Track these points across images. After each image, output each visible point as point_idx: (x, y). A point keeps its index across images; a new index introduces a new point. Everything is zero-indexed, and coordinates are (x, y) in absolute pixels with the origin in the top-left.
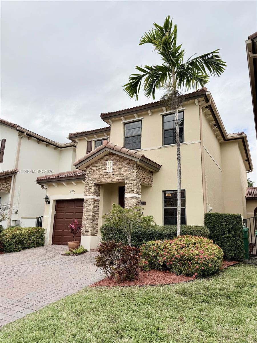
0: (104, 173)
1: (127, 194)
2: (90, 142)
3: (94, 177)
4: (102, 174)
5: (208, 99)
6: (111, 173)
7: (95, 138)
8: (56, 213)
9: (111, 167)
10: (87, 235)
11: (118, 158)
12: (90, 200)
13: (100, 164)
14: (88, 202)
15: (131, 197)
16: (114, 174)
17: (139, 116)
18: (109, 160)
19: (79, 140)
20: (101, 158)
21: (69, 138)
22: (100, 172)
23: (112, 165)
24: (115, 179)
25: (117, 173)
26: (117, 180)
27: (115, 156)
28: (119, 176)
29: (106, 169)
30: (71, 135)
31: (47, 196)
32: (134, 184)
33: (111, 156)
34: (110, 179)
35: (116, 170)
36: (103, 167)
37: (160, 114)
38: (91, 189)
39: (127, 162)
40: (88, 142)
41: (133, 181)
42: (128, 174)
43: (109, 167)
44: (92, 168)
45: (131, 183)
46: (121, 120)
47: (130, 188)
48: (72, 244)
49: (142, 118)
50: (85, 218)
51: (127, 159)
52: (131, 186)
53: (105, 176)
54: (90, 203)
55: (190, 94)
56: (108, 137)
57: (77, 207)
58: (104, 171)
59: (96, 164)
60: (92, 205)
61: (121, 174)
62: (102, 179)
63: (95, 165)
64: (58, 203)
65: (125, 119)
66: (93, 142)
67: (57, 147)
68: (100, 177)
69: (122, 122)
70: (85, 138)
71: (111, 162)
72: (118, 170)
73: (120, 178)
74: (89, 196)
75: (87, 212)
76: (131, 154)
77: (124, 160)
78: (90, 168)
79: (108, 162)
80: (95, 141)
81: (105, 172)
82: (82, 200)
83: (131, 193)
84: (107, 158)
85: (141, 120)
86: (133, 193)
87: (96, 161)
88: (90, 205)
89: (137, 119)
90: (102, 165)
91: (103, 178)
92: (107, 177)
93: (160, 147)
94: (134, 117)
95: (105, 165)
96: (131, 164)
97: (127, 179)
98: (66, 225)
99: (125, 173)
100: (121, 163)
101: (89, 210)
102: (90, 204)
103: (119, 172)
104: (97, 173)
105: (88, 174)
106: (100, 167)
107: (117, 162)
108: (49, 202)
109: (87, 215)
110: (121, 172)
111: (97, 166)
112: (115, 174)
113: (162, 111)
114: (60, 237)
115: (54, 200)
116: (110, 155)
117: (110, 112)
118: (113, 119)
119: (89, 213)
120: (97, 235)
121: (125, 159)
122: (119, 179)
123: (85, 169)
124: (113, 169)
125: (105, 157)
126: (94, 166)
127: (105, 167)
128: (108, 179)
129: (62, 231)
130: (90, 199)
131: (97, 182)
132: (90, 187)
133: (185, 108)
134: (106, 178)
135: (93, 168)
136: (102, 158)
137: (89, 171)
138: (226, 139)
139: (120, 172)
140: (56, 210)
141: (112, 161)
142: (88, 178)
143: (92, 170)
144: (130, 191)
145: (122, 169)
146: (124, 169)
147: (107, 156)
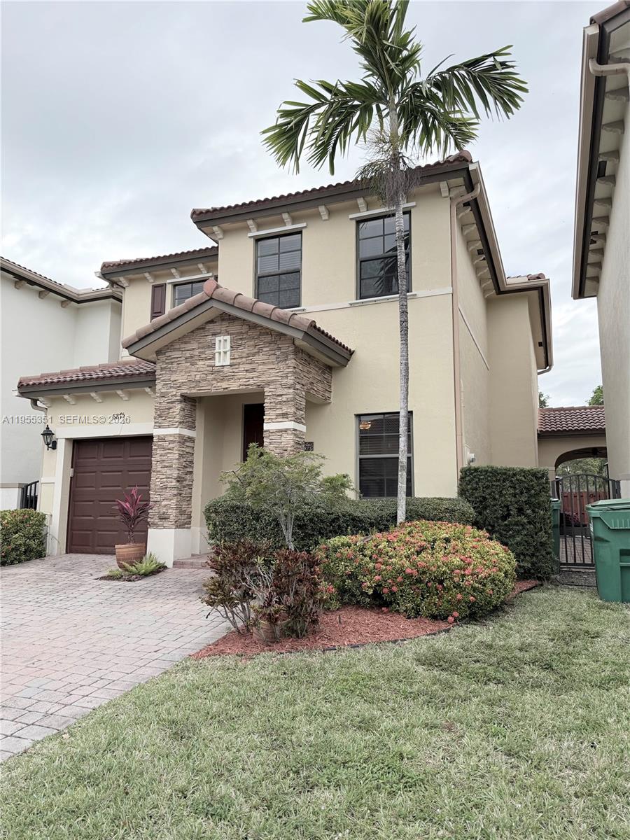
0: (208, 369)
1: (270, 421)
2: (160, 288)
3: (181, 378)
4: (202, 369)
5: (474, 183)
6: (226, 369)
7: (174, 277)
8: (75, 472)
9: (225, 353)
10: (164, 528)
11: (245, 329)
12: (171, 439)
13: (195, 345)
14: (166, 444)
15: (281, 431)
16: (234, 370)
17: (294, 220)
18: (220, 333)
19: (131, 281)
20: (198, 329)
21: (101, 276)
22: (197, 366)
23: (228, 347)
24: (238, 384)
25: (242, 368)
26: (244, 387)
27: (236, 323)
28: (249, 375)
29: (213, 358)
30: (107, 267)
31: (48, 428)
32: (288, 396)
33: (225, 324)
34: (224, 385)
35: (238, 361)
36: (203, 353)
37: (351, 216)
38: (171, 411)
39: (268, 338)
40: (155, 287)
41: (286, 390)
42: (271, 371)
43: (220, 353)
44: (173, 353)
45: (281, 395)
46: (248, 229)
47: (279, 406)
48: (127, 550)
49: (304, 225)
50: (157, 483)
51: (269, 332)
52: (280, 403)
53: (210, 377)
54: (171, 446)
55: (428, 166)
56: (210, 274)
57: (131, 457)
58: (208, 363)
59: (186, 343)
60: (177, 452)
61: (253, 370)
62: (203, 383)
63: (183, 346)
64: (79, 445)
65: (259, 227)
66: (169, 289)
67: (68, 299)
68: (198, 378)
69: (250, 235)
70: (147, 275)
71: (226, 340)
72: (244, 360)
73: (251, 382)
74: (168, 426)
75: (164, 470)
76: (282, 319)
77: (261, 334)
78: (167, 354)
79: (218, 339)
80: (175, 285)
81: (209, 366)
82: (148, 439)
83: (281, 420)
84: (217, 327)
85: (299, 232)
86: (286, 420)
87: (184, 336)
88: (170, 451)
89: (289, 227)
90: (202, 348)
91: (205, 380)
92: (215, 379)
93: (351, 302)
94: (283, 223)
95: (209, 347)
96: (280, 346)
97: (268, 383)
98: (102, 503)
99: (265, 368)
100: (252, 343)
101: (167, 464)
102: (169, 449)
103: (249, 367)
104: (188, 367)
105: (162, 369)
106: (196, 353)
107: (241, 339)
108: (54, 445)
109: (164, 477)
110: (254, 366)
111: (187, 349)
112: (236, 370)
113: (356, 208)
114: (89, 534)
115: (67, 439)
116: (223, 320)
117: (218, 206)
118: (226, 225)
119: (169, 472)
120: (189, 528)
121: (264, 331)
122: (248, 383)
123: (155, 356)
124: (231, 359)
125: (210, 326)
126: (179, 350)
127: (208, 353)
128: (219, 384)
129: (92, 518)
130: (170, 435)
131: (189, 392)
132: (171, 405)
133: (414, 204)
134: (214, 382)
135: (176, 354)
136: (202, 328)
137: (166, 363)
138: (502, 290)
140: (75, 463)
141: (228, 338)
142: (163, 381)
143: (173, 361)
144: (278, 415)
145: (256, 358)
146: (261, 357)
147: (216, 322)
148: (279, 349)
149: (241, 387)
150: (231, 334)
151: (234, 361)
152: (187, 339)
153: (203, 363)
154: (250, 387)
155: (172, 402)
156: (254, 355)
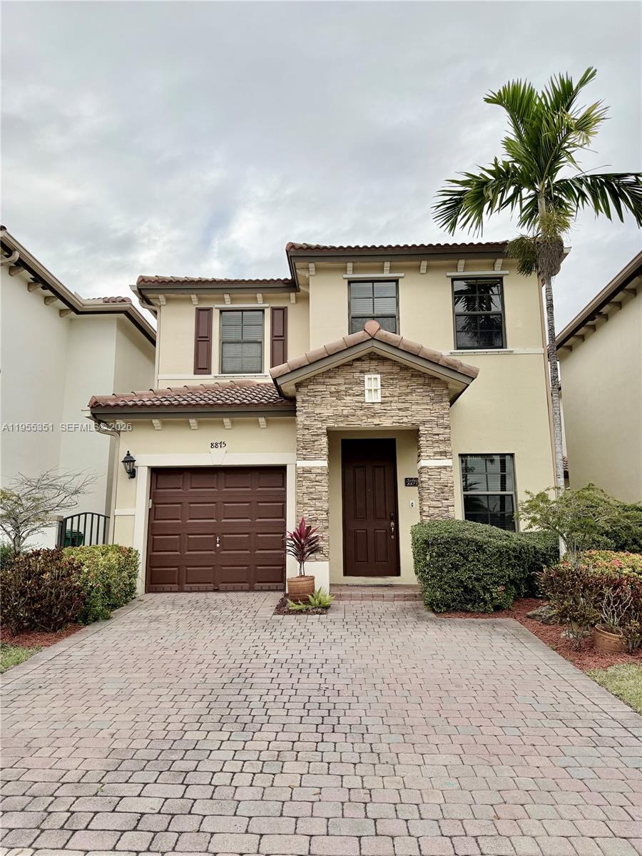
0: (357, 404)
1: (428, 458)
2: (207, 312)
3: (327, 412)
4: (349, 405)
6: (376, 406)
8: (154, 503)
9: (376, 390)
10: (317, 560)
11: (396, 369)
12: (319, 471)
13: (341, 381)
14: (312, 477)
15: (439, 468)
16: (386, 408)
17: (392, 269)
18: (369, 371)
19: (168, 300)
20: (344, 365)
21: (136, 289)
22: (345, 401)
23: (379, 387)
24: (392, 421)
25: (394, 406)
26: (397, 424)
27: (386, 363)
28: (401, 413)
29: (362, 394)
30: (146, 282)
31: (128, 454)
32: (445, 436)
33: (374, 363)
34: (376, 421)
35: (390, 399)
36: (350, 389)
38: (316, 443)
39: (421, 381)
40: (199, 310)
41: (442, 429)
42: (426, 411)
43: (370, 390)
44: (316, 387)
45: (438, 435)
47: (436, 445)
49: (402, 275)
51: (417, 374)
52: (437, 442)
53: (359, 413)
54: (318, 478)
56: (267, 305)
58: (357, 398)
59: (330, 378)
60: (326, 484)
61: (407, 409)
62: (350, 418)
63: (327, 380)
65: (355, 270)
67: (70, 308)
68: (345, 412)
69: (345, 276)
71: (376, 379)
72: (396, 398)
73: (405, 420)
74: (315, 459)
75: (312, 503)
77: (412, 376)
78: (310, 387)
79: (367, 377)
80: (222, 311)
81: (357, 402)
83: (439, 458)
84: (365, 366)
85: (396, 281)
86: (444, 457)
87: (329, 371)
88: (318, 484)
89: (386, 275)
90: (349, 384)
91: (354, 415)
92: (365, 415)
93: (451, 351)
94: (382, 269)
95: (357, 384)
96: (434, 389)
97: (424, 423)
99: (419, 408)
100: (404, 383)
101: (315, 497)
102: (318, 482)
104: (333, 402)
105: (303, 401)
106: (343, 388)
107: (391, 379)
109: (313, 509)
110: (407, 405)
111: (332, 383)
112: (389, 408)
115: (149, 467)
116: (371, 359)
119: (318, 504)
122: (401, 421)
123: (294, 387)
124: (382, 397)
125: (358, 364)
126: (324, 383)
127: (356, 389)
128: (369, 420)
129: (178, 553)
130: (317, 468)
131: (336, 426)
132: (316, 438)
133: (507, 272)
134: (364, 418)
135: (320, 388)
136: (349, 364)
137: (309, 396)
139: (401, 404)
140: (153, 495)
141: (378, 376)
142: (306, 413)
143: (316, 394)
144: (436, 453)
145: (409, 398)
146: (414, 397)
147: (364, 360)
148: (433, 391)
149: (394, 424)
150: (381, 373)
151: (386, 399)
152: (332, 374)
153: (350, 398)
154: (404, 425)
155: (318, 435)
156: (407, 395)
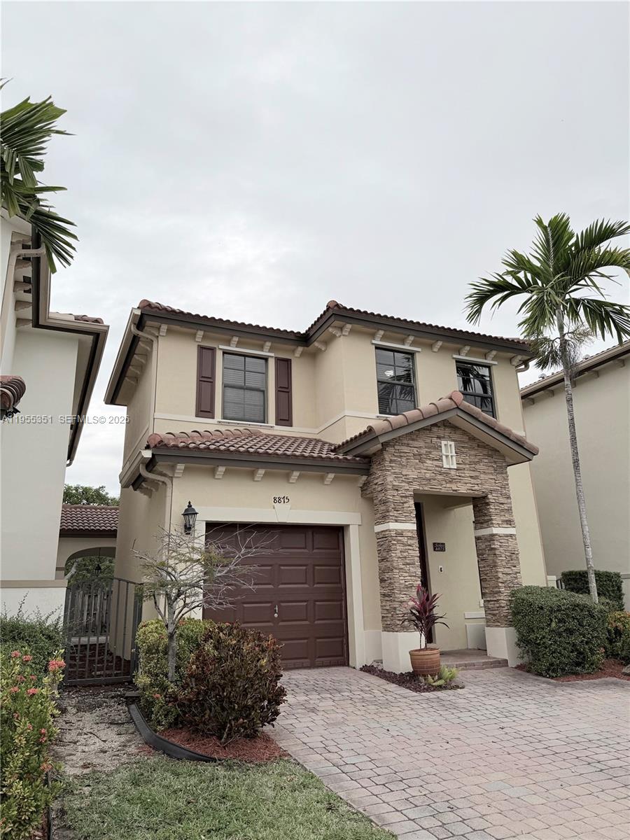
0: (437, 469)
1: (497, 526)
2: (208, 351)
3: (413, 474)
4: (431, 468)
6: (453, 472)
7: (229, 345)
9: (452, 457)
11: (465, 439)
12: (410, 534)
13: (422, 444)
14: (404, 540)
15: (507, 536)
16: (460, 475)
18: (444, 437)
22: (426, 465)
23: (454, 454)
25: (467, 473)
27: (458, 432)
28: (473, 481)
29: (440, 459)
31: (190, 506)
32: (508, 505)
33: (448, 430)
34: (454, 487)
35: (463, 466)
36: (430, 452)
40: (201, 348)
41: (505, 499)
42: (491, 481)
43: (447, 456)
44: (403, 448)
45: (503, 504)
46: (375, 336)
47: (502, 513)
51: (485, 446)
52: (503, 510)
53: (439, 477)
54: (410, 542)
56: (273, 355)
58: (436, 463)
59: (413, 440)
61: (476, 477)
62: (433, 482)
63: (411, 442)
68: (428, 476)
69: (375, 342)
70: (198, 332)
71: (451, 446)
72: (468, 466)
73: (476, 488)
77: (478, 446)
78: (397, 447)
79: (443, 443)
80: (225, 353)
81: (436, 466)
83: (506, 526)
84: (441, 432)
86: (509, 526)
88: (410, 548)
89: (407, 347)
90: (428, 448)
91: (435, 480)
92: (444, 480)
95: (436, 448)
96: (496, 460)
97: (491, 491)
99: (487, 477)
100: (473, 453)
103: (473, 474)
105: (391, 461)
106: (423, 451)
107: (463, 447)
110: (477, 474)
111: (414, 445)
112: (463, 475)
115: (207, 522)
116: (446, 426)
121: (481, 444)
122: (474, 489)
125: (435, 429)
126: (408, 445)
127: (435, 454)
128: (448, 485)
130: (409, 531)
131: (421, 489)
132: (405, 500)
133: (496, 363)
134: (444, 482)
135: (405, 449)
136: (429, 429)
137: (396, 456)
139: (473, 472)
141: (453, 443)
142: (395, 473)
143: (402, 454)
144: (503, 521)
145: (477, 467)
146: (481, 467)
147: (439, 427)
148: (495, 462)
149: (469, 491)
150: (453, 441)
151: (461, 466)
152: (414, 437)
153: (431, 462)
154: (476, 492)
155: (406, 497)
156: (475, 463)
